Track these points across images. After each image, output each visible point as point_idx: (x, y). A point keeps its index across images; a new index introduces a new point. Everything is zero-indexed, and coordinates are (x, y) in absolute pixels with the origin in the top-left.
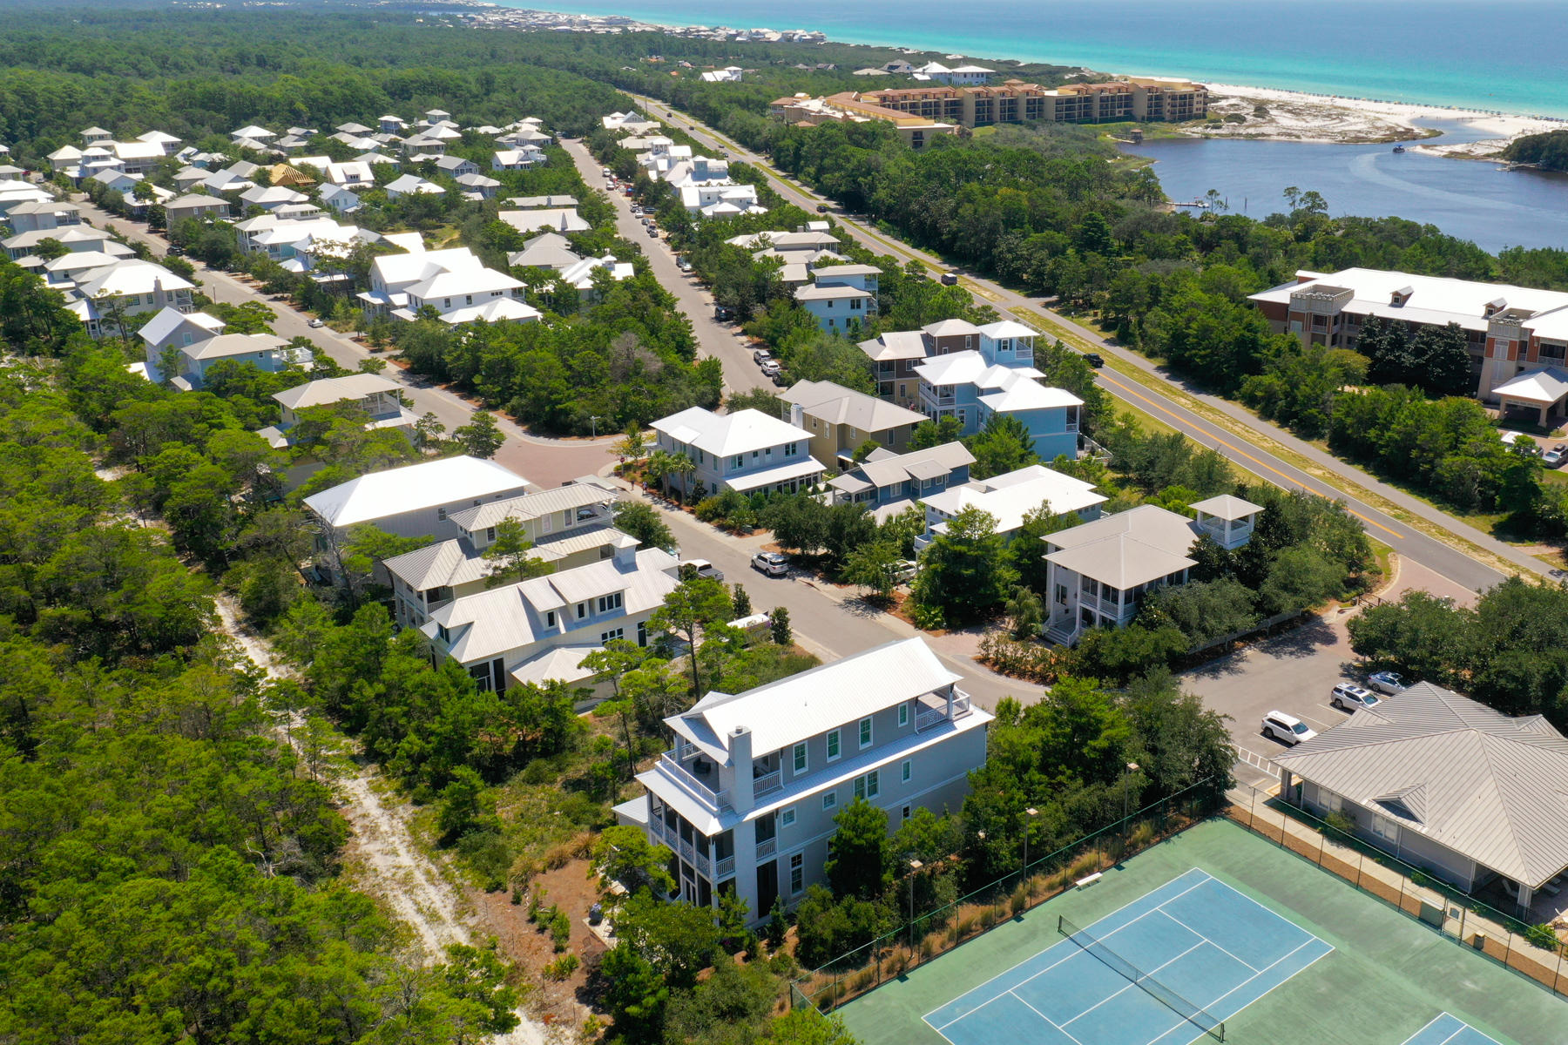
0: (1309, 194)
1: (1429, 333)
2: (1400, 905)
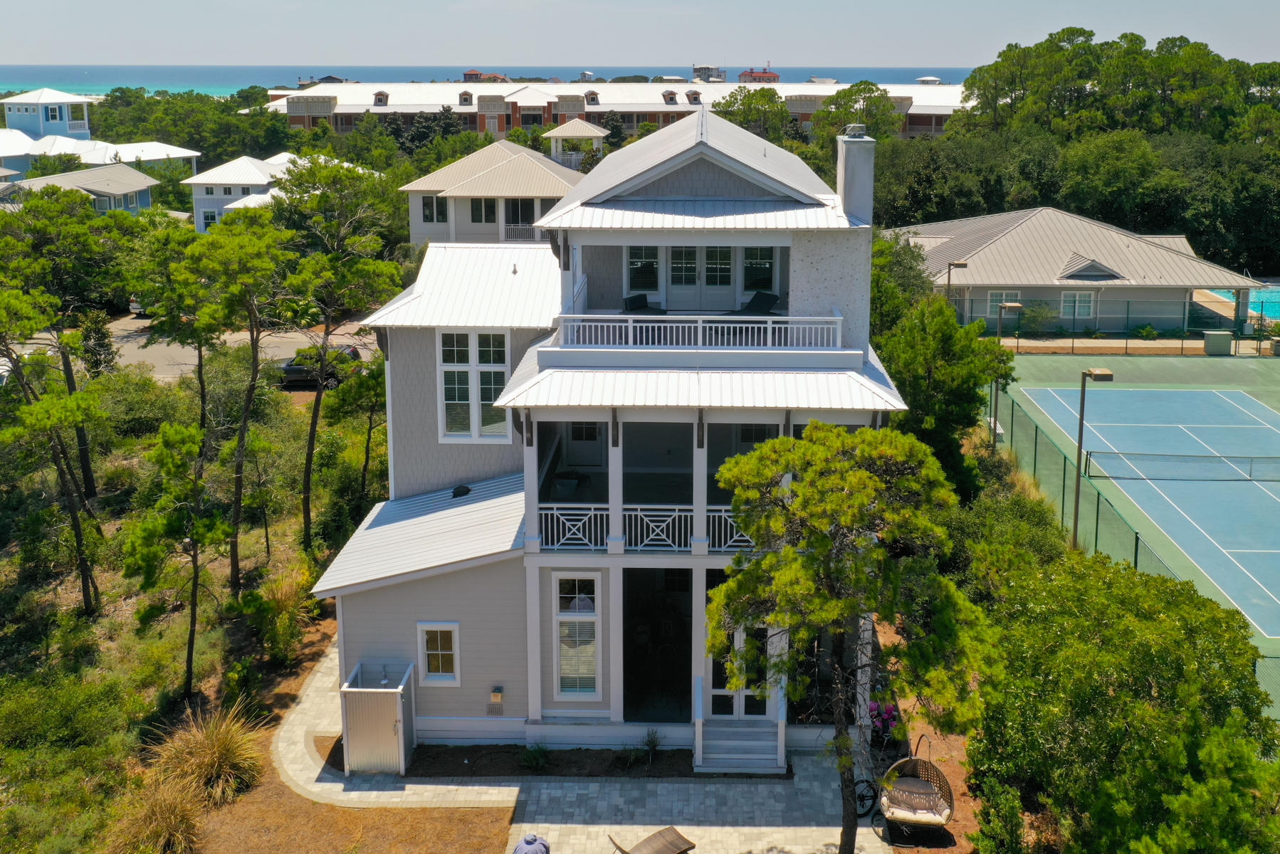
1: (427, 119)
2: (1182, 353)
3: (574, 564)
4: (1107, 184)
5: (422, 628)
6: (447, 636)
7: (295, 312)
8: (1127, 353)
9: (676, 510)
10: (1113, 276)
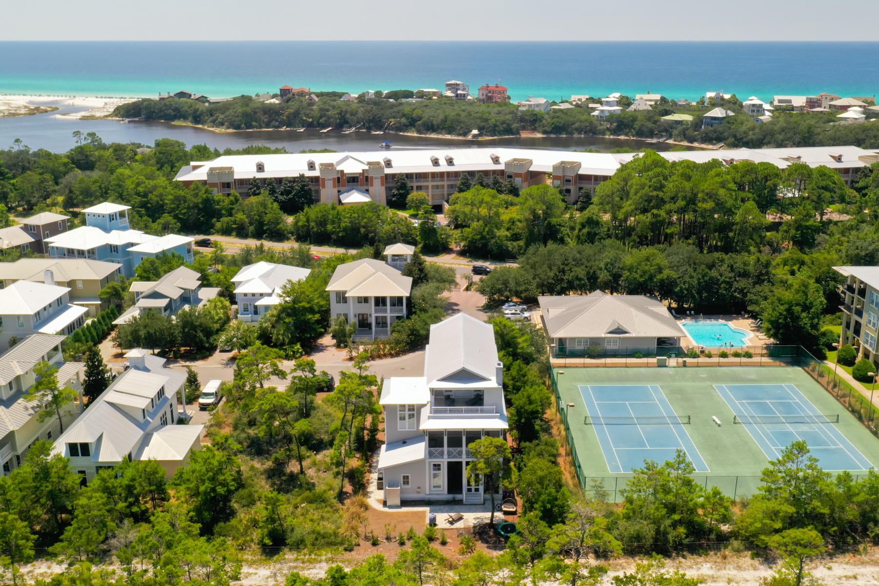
0: (89, 135)
1: (290, 182)
2: (647, 365)
3: (437, 461)
4: (641, 276)
5: (402, 475)
6: (408, 477)
7: (294, 352)
8: (626, 366)
9: (459, 449)
10: (626, 332)
